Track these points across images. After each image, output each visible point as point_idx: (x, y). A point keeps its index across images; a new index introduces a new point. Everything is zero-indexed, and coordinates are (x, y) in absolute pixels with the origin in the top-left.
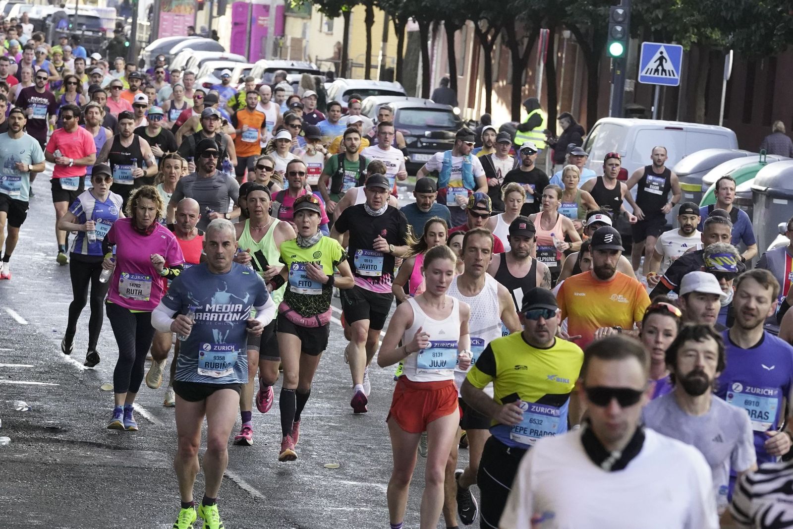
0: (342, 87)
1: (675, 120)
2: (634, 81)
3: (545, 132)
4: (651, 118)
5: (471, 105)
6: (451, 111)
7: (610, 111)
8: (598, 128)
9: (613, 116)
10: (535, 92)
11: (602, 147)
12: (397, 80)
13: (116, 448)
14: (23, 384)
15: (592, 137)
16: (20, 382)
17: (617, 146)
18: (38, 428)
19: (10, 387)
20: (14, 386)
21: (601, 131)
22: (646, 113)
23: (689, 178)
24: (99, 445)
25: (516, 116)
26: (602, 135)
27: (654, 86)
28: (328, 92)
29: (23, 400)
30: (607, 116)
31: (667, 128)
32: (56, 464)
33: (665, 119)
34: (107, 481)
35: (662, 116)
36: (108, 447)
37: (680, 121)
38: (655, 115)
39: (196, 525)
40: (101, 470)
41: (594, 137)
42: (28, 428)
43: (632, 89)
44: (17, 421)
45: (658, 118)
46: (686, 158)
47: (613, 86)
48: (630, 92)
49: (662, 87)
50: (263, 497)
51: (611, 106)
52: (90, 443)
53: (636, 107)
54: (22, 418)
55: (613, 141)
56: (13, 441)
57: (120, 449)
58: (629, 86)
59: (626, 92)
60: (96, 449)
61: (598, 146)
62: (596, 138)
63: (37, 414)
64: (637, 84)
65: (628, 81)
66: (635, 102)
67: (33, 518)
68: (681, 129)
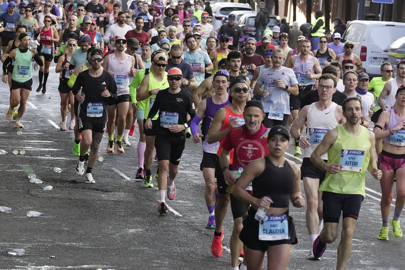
0: (219, 6)
1: (391, 21)
2: (370, 1)
3: (324, 28)
4: (379, 20)
5: (286, 15)
6: (275, 18)
7: (357, 17)
8: (351, 25)
9: (359, 19)
10: (319, 7)
11: (353, 36)
12: (248, 3)
13: (106, 191)
14: (59, 159)
15: (348, 30)
16: (57, 158)
17: (361, 35)
18: (66, 181)
19: (52, 161)
20: (54, 160)
21: (353, 27)
22: (376, 18)
23: (399, 51)
24: (98, 190)
25: (309, 20)
26: (353, 29)
27: (380, 4)
28: (212, 9)
29: (59, 167)
30: (356, 19)
31: (387, 25)
32: (76, 199)
33: (386, 21)
34: (102, 208)
35: (384, 19)
36: (102, 191)
37: (393, 21)
38: (380, 19)
39: (147, 230)
40: (99, 202)
41: (349, 30)
42: (61, 181)
43: (369, 6)
44: (56, 178)
45: (382, 20)
46: (397, 41)
47: (359, 4)
48: (368, 7)
49: (384, 4)
50: (181, 216)
51: (358, 14)
52: (93, 189)
53: (371, 15)
54: (59, 176)
55: (359, 32)
56: (54, 188)
57: (108, 191)
58: (367, 4)
59: (366, 7)
60: (96, 191)
61: (351, 35)
62: (350, 31)
63: (66, 174)
64: (371, 3)
65: (367, 1)
66: (370, 12)
67: (64, 227)
68: (394, 26)
